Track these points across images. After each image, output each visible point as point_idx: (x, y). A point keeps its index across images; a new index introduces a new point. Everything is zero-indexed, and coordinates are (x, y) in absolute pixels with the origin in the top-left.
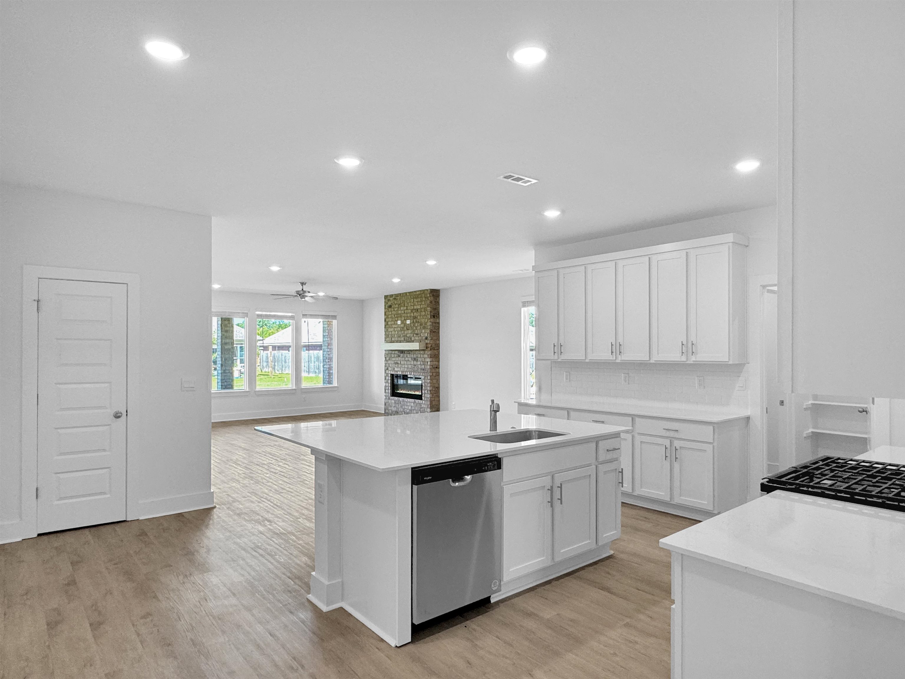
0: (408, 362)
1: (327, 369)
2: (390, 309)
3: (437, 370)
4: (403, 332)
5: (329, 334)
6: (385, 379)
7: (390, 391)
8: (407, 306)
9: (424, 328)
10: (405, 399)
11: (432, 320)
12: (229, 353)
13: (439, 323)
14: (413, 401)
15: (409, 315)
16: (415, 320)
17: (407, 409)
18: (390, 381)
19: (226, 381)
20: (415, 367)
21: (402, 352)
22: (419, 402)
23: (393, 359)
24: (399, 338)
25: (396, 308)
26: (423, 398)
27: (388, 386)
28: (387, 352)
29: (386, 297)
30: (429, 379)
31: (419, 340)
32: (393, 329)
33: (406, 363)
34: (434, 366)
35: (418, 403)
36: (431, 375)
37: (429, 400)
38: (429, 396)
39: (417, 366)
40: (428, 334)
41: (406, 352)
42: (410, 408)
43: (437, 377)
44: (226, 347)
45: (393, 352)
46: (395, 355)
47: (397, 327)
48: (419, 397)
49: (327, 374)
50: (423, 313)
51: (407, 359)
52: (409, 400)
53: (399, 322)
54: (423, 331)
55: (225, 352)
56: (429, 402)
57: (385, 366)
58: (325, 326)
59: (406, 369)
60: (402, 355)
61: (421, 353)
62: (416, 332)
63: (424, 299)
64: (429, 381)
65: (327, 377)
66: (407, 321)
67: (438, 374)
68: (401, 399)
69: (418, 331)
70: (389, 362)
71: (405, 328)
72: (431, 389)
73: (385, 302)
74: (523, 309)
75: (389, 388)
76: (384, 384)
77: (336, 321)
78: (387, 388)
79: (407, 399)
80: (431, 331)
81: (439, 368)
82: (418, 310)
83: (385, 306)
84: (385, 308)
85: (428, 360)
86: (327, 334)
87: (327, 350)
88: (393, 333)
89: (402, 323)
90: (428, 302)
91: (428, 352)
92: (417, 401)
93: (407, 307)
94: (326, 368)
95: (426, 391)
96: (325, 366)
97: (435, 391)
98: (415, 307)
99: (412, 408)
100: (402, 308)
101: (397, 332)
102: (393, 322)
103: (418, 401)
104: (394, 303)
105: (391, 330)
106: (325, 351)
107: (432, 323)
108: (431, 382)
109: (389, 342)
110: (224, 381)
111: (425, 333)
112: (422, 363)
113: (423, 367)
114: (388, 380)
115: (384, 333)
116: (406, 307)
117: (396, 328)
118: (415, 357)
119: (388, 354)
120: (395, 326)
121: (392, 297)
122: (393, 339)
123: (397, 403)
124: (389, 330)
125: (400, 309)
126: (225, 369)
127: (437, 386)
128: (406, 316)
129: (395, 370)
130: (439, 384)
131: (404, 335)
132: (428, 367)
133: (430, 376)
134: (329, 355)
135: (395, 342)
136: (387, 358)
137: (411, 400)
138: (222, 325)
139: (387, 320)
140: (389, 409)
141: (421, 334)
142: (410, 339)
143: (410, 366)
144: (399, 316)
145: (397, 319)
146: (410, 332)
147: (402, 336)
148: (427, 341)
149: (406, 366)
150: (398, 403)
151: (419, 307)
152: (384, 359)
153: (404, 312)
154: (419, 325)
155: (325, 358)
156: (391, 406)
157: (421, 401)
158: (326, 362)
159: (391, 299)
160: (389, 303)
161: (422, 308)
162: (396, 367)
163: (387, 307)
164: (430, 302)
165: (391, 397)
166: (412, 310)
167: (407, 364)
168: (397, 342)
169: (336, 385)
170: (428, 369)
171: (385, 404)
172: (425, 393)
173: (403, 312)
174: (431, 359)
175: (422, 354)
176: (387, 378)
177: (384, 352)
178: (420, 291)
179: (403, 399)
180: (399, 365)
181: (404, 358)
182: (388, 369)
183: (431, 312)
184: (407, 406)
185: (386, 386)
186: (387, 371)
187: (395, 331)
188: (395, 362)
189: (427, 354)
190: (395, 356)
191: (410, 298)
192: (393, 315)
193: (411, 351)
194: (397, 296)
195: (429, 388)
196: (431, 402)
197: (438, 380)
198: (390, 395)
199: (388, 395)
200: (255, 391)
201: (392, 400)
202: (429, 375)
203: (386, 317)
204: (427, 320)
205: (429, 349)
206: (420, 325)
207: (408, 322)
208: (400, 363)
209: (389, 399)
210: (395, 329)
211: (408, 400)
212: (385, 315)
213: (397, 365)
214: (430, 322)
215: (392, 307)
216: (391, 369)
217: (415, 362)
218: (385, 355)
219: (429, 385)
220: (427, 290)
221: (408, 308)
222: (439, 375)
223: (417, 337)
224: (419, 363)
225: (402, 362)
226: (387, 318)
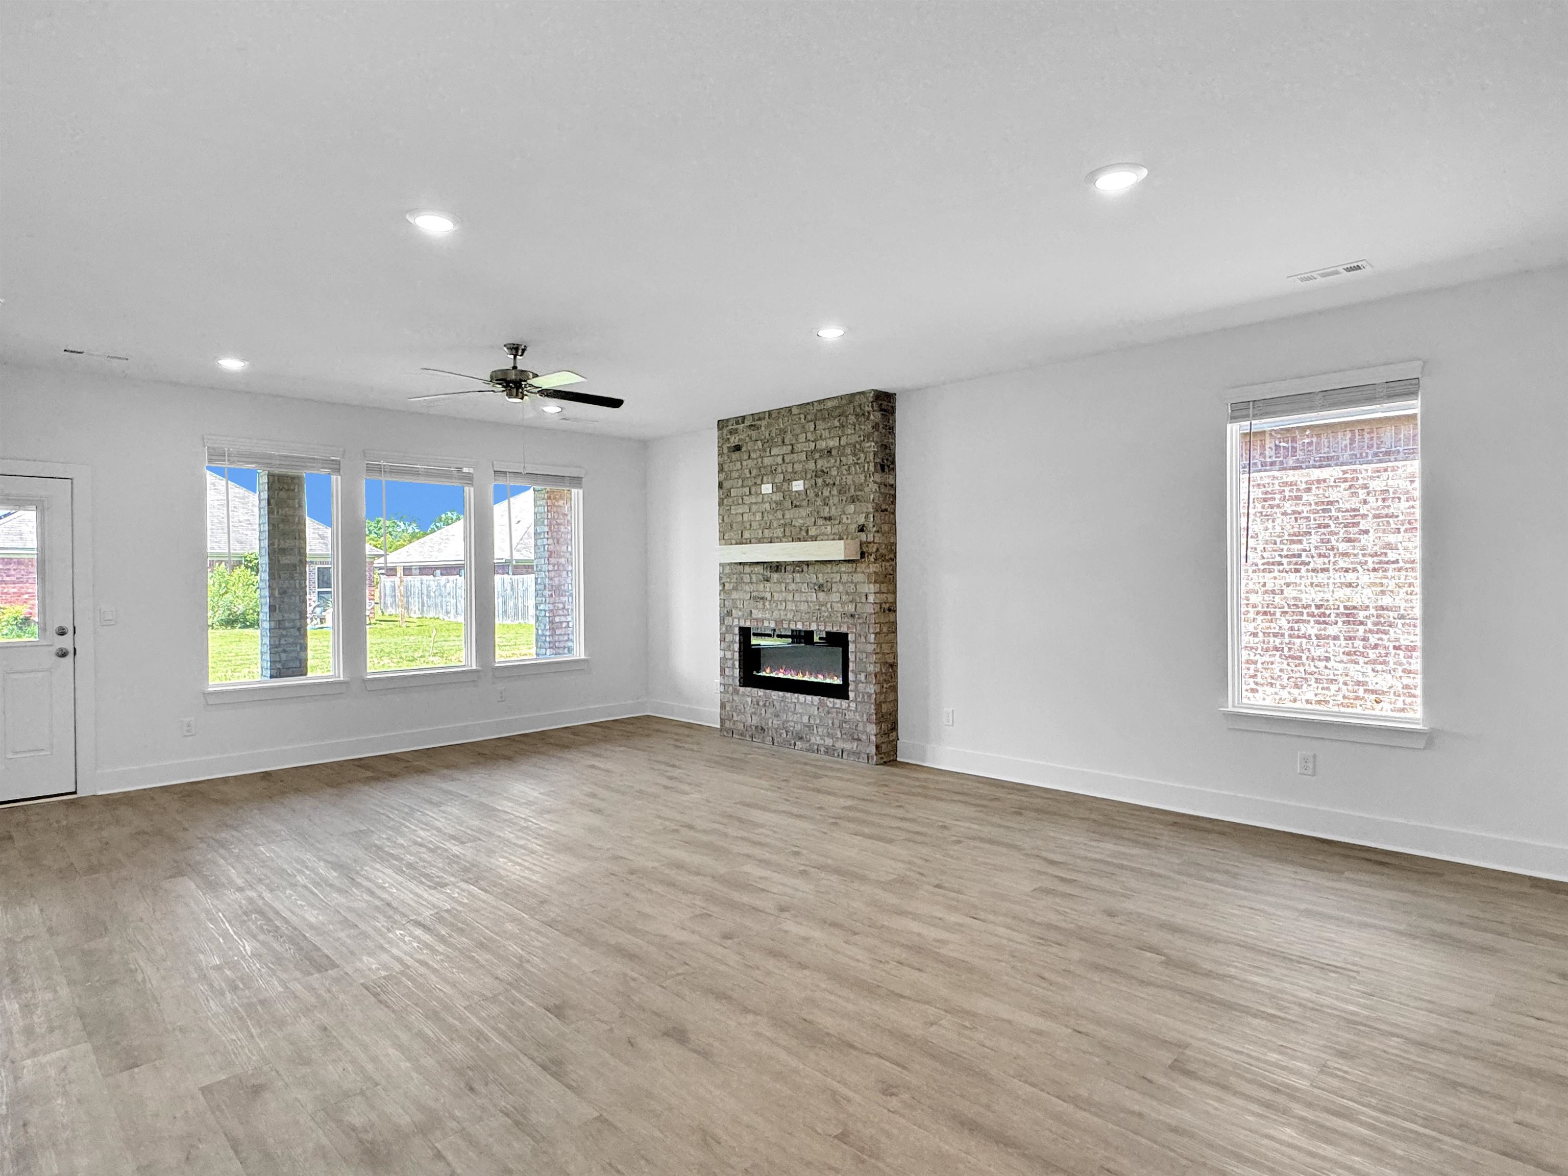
0: (797, 595)
1: (547, 615)
2: (735, 456)
3: (892, 616)
4: (779, 515)
5: (550, 529)
6: (723, 640)
7: (737, 672)
8: (794, 441)
9: (853, 500)
10: (788, 695)
11: (878, 477)
12: (292, 578)
13: (893, 487)
14: (816, 703)
15: (798, 467)
16: (820, 481)
17: (796, 723)
18: (736, 647)
19: (285, 651)
20: (823, 608)
21: (777, 567)
22: (838, 706)
23: (747, 588)
24: (766, 531)
25: (755, 451)
26: (851, 695)
27: (732, 659)
28: (727, 570)
29: (722, 424)
30: (872, 641)
31: (835, 534)
32: (747, 507)
33: (790, 598)
34: (883, 605)
35: (834, 707)
36: (878, 630)
37: (873, 701)
38: (872, 689)
39: (829, 606)
40: (867, 517)
41: (788, 568)
42: (805, 719)
43: (891, 636)
44: (285, 560)
45: (748, 569)
46: (754, 577)
47: (760, 500)
48: (840, 692)
49: (548, 627)
50: (851, 459)
51: (792, 586)
52: (802, 697)
53: (767, 489)
54: (851, 508)
55: (281, 573)
56: (873, 707)
57: (723, 605)
58: (541, 509)
59: (790, 616)
60: (775, 576)
61: (843, 569)
62: (826, 512)
63: (852, 419)
64: (870, 648)
65: (548, 633)
66: (794, 483)
67: (892, 628)
68: (775, 695)
69: (833, 508)
70: (735, 595)
71: (788, 504)
72: (877, 670)
73: (720, 437)
74: (1229, 426)
75: (734, 665)
76: (719, 654)
77: (581, 491)
78: (729, 663)
79: (796, 695)
80: (878, 509)
81: (895, 611)
82: (829, 452)
83: (720, 448)
84: (720, 454)
85: (872, 588)
86: (546, 529)
87: (545, 567)
88: (746, 517)
89: (777, 488)
90: (868, 427)
91: (868, 566)
92: (830, 702)
93: (792, 445)
94: (545, 611)
95: (862, 677)
96: (542, 607)
97: (886, 674)
98: (822, 445)
99: (812, 721)
100: (775, 451)
101: (758, 517)
102: (747, 490)
103: (834, 703)
104: (747, 439)
105: (740, 511)
106: (540, 571)
107: (880, 484)
108: (878, 651)
109: (734, 542)
110: (280, 649)
111: (856, 514)
112: (844, 598)
113: (851, 608)
114: (733, 642)
115: (716, 520)
116: (790, 447)
117: (756, 503)
118: (821, 581)
119: (729, 576)
120: (754, 500)
121: (743, 423)
122: (747, 535)
123: (761, 703)
124: (733, 512)
125: (768, 454)
126: (280, 618)
127: (891, 661)
128: (790, 470)
129: (754, 616)
130: (895, 657)
131: (782, 522)
132: (870, 609)
133: (876, 634)
134: (551, 579)
135: (753, 541)
136: (727, 585)
137: (809, 698)
138: (272, 501)
139: (726, 485)
140: (735, 718)
141: (844, 517)
142: (804, 533)
143: (803, 607)
144: (763, 473)
145: (759, 482)
146: (803, 512)
147: (775, 524)
148: (863, 536)
149: (791, 606)
150: (765, 705)
151: (833, 443)
152: (718, 587)
153: (783, 460)
154: (835, 492)
155: (542, 587)
156: (740, 713)
157: (844, 703)
158: (543, 596)
159: (741, 426)
160: (732, 441)
161: (844, 447)
162: (757, 608)
163: (726, 451)
164: (873, 427)
165: (742, 689)
166: (810, 455)
167: (793, 601)
168: (760, 541)
169: (583, 657)
170: (871, 614)
171: (723, 706)
172: (857, 682)
173: (779, 460)
174: (877, 585)
175: (845, 572)
176: (729, 638)
177: (717, 571)
178: (841, 397)
179: (781, 693)
180: (767, 604)
181: (783, 586)
182: (729, 613)
183: (875, 454)
184: (794, 713)
185: (723, 660)
186: (728, 620)
187: (754, 514)
188: (754, 594)
189: (863, 572)
190: (754, 580)
191: (803, 420)
192: (747, 472)
193: (808, 564)
194: (760, 419)
195: (871, 668)
196: (878, 705)
197: (893, 644)
198: (738, 684)
199: (731, 681)
200: (365, 681)
201: (744, 695)
202: (871, 630)
203: (723, 476)
204: (862, 477)
205: (872, 559)
206: (840, 492)
207: (798, 486)
208: (769, 598)
209: (736, 692)
210: (754, 508)
211: (798, 699)
212: (721, 470)
213: (760, 605)
214: (875, 482)
215: (744, 449)
216: (740, 613)
217: (821, 595)
218: (721, 578)
219: (873, 658)
220: (863, 393)
221: (798, 447)
222: (895, 632)
223: (829, 528)
224: (835, 597)
225: (776, 595)
226: (725, 479)
